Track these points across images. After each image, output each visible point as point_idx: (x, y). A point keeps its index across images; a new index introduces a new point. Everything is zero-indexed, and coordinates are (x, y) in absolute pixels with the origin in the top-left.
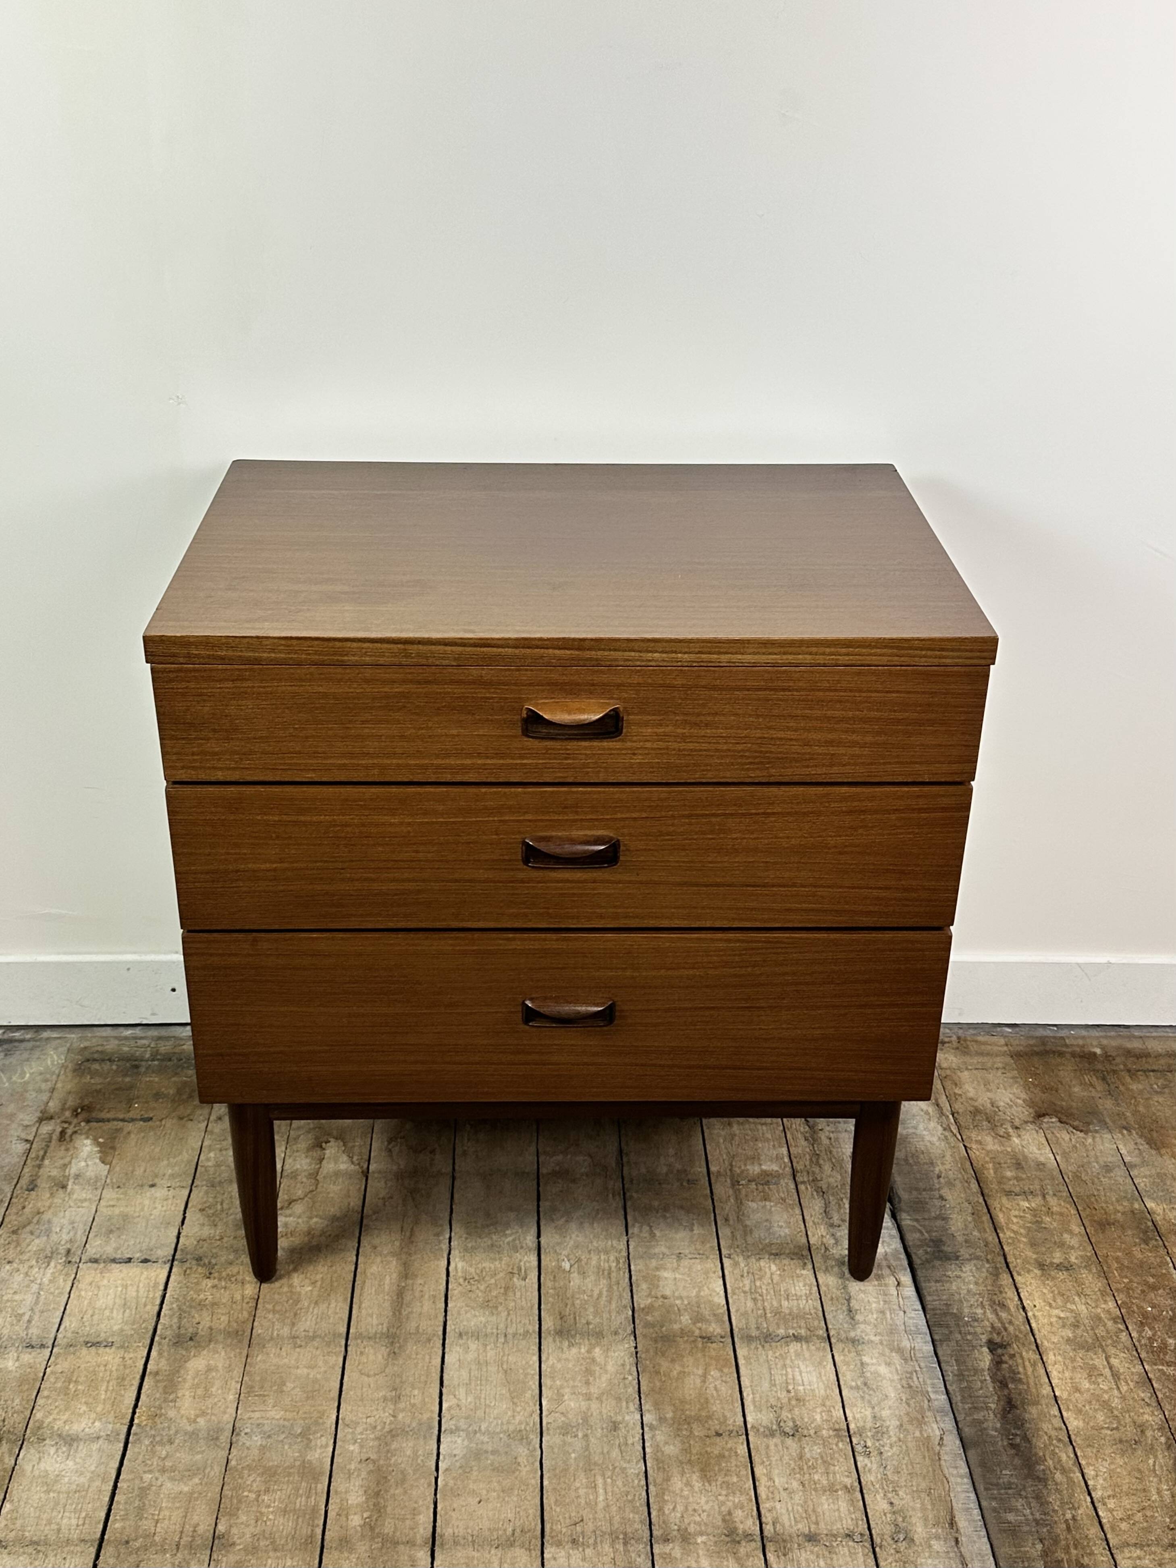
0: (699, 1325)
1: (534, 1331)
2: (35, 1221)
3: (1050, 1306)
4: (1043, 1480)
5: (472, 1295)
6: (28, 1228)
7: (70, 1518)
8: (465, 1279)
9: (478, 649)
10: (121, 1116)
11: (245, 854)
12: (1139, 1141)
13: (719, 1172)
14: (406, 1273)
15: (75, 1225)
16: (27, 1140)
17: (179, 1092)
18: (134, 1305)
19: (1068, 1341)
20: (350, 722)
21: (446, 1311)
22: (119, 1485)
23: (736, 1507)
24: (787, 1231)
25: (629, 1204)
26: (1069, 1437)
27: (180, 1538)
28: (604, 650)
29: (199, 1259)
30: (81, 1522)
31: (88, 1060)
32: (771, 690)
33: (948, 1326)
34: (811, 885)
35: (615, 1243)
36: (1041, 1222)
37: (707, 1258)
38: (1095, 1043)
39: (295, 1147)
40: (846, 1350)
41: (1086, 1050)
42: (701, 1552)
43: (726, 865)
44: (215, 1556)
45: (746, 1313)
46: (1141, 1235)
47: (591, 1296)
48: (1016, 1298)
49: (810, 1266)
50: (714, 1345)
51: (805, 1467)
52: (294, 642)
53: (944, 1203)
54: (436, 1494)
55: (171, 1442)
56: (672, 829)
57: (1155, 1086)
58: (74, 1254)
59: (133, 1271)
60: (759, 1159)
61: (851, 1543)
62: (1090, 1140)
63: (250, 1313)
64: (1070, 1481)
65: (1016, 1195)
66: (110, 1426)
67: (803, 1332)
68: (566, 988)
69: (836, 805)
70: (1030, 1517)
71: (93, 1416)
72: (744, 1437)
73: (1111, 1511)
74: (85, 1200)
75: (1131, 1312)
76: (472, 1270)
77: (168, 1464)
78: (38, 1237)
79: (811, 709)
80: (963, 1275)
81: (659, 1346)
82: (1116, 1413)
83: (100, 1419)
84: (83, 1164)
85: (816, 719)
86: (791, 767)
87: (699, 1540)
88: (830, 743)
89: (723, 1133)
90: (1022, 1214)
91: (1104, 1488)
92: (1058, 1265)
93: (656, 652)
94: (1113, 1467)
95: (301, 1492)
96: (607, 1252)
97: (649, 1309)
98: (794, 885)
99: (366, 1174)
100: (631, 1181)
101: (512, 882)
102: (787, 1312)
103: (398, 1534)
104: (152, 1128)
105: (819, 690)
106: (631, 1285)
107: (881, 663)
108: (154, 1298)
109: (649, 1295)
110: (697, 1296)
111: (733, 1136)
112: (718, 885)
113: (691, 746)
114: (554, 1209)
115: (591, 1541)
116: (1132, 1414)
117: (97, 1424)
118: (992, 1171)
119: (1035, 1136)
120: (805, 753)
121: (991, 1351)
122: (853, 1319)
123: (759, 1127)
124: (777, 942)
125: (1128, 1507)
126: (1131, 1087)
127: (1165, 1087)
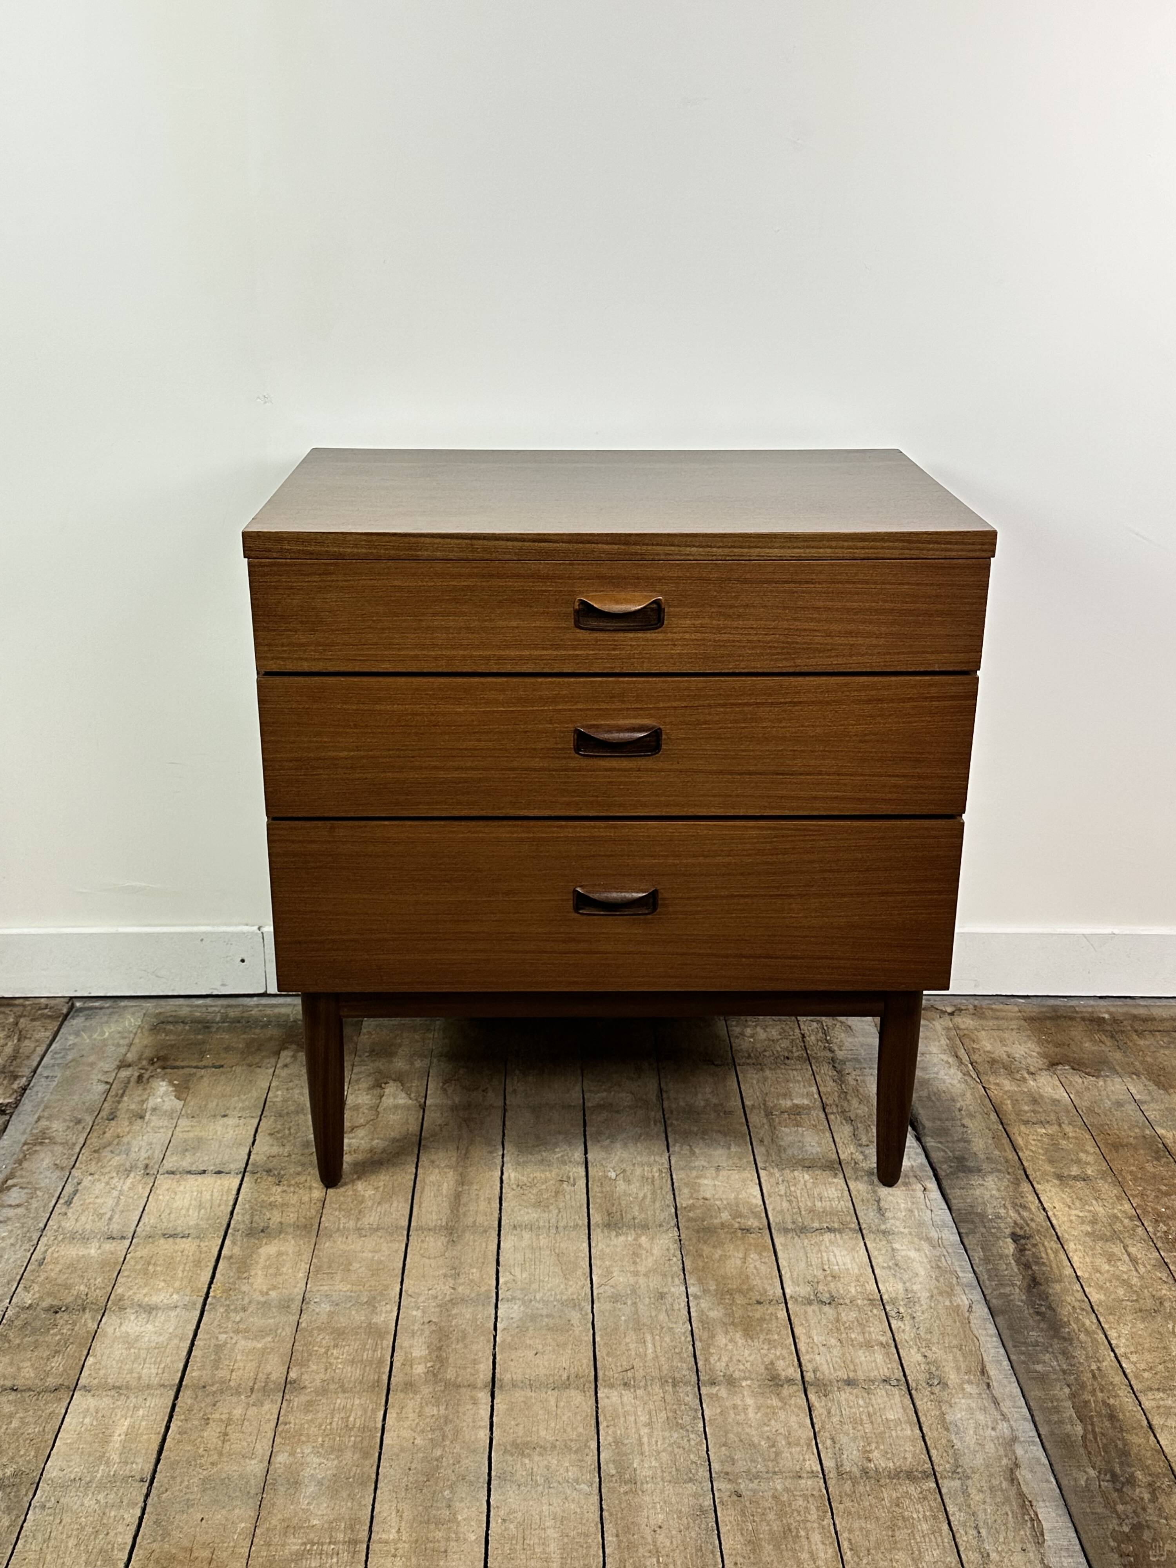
0: (739, 1220)
1: (583, 1224)
2: (115, 1142)
3: (1069, 1207)
4: (1068, 1340)
5: (525, 1198)
6: (109, 1149)
7: (150, 1368)
8: (518, 1186)
9: (536, 544)
10: (195, 1064)
11: (325, 742)
12: (1148, 1083)
13: (753, 1105)
14: (463, 1181)
15: (153, 1146)
16: (107, 1083)
17: (248, 1045)
18: (208, 1205)
19: (1088, 1234)
20: (423, 614)
21: (500, 1209)
22: (196, 1343)
23: (778, 1358)
24: (819, 1149)
25: (669, 1129)
26: (1092, 1307)
27: (254, 1383)
28: (647, 545)
29: (269, 1171)
30: (160, 1371)
31: (163, 1023)
32: (795, 582)
33: (973, 1222)
34: (834, 774)
35: (657, 1158)
36: (1059, 1144)
37: (744, 1170)
38: (1103, 1010)
39: (356, 1087)
40: (878, 1240)
41: (1095, 1015)
42: (745, 1393)
43: (758, 753)
44: (287, 1397)
45: (782, 1212)
46: (1153, 1154)
47: (636, 1198)
48: (1037, 1201)
49: (841, 1176)
50: (752, 1235)
51: (842, 1328)
52: (375, 538)
53: (965, 1129)
54: (494, 1349)
55: (244, 1310)
56: (708, 718)
57: (1161, 1042)
58: (152, 1168)
59: (208, 1180)
60: (790, 1095)
61: (888, 1387)
62: (1101, 1083)
63: (317, 1212)
64: (1094, 1341)
65: (1033, 1123)
66: (187, 1298)
67: (836, 1225)
68: (614, 875)
69: (856, 693)
70: (1057, 1368)
71: (171, 1290)
72: (784, 1304)
73: (1134, 1363)
74: (162, 1127)
75: (1146, 1213)
76: (525, 1179)
77: (242, 1326)
78: (119, 1155)
79: (832, 600)
80: (985, 1184)
81: (701, 1235)
82: (1135, 1288)
83: (178, 1293)
84: (159, 1100)
85: (837, 610)
86: (815, 657)
87: (744, 1384)
88: (850, 633)
89: (756, 1076)
90: (1039, 1138)
91: (1127, 1346)
92: (1075, 1177)
93: (694, 546)
94: (1134, 1330)
95: (367, 1347)
96: (650, 1165)
97: (692, 1208)
98: (820, 773)
99: (423, 1107)
100: (672, 1112)
101: (565, 770)
102: (821, 1210)
103: (459, 1379)
104: (223, 1073)
105: (838, 583)
106: (673, 1190)
107: (893, 556)
108: (227, 1201)
109: (691, 1197)
110: (736, 1198)
111: (766, 1079)
112: (750, 773)
113: (725, 637)
114: (600, 1133)
115: (642, 1384)
116: (1150, 1290)
117: (175, 1296)
118: (1010, 1106)
119: (1050, 1079)
120: (827, 644)
121: (1014, 1241)
122: (883, 1215)
123: (790, 1072)
124: (804, 830)
125: (1151, 1360)
126: (1138, 1043)
127: (1170, 1043)
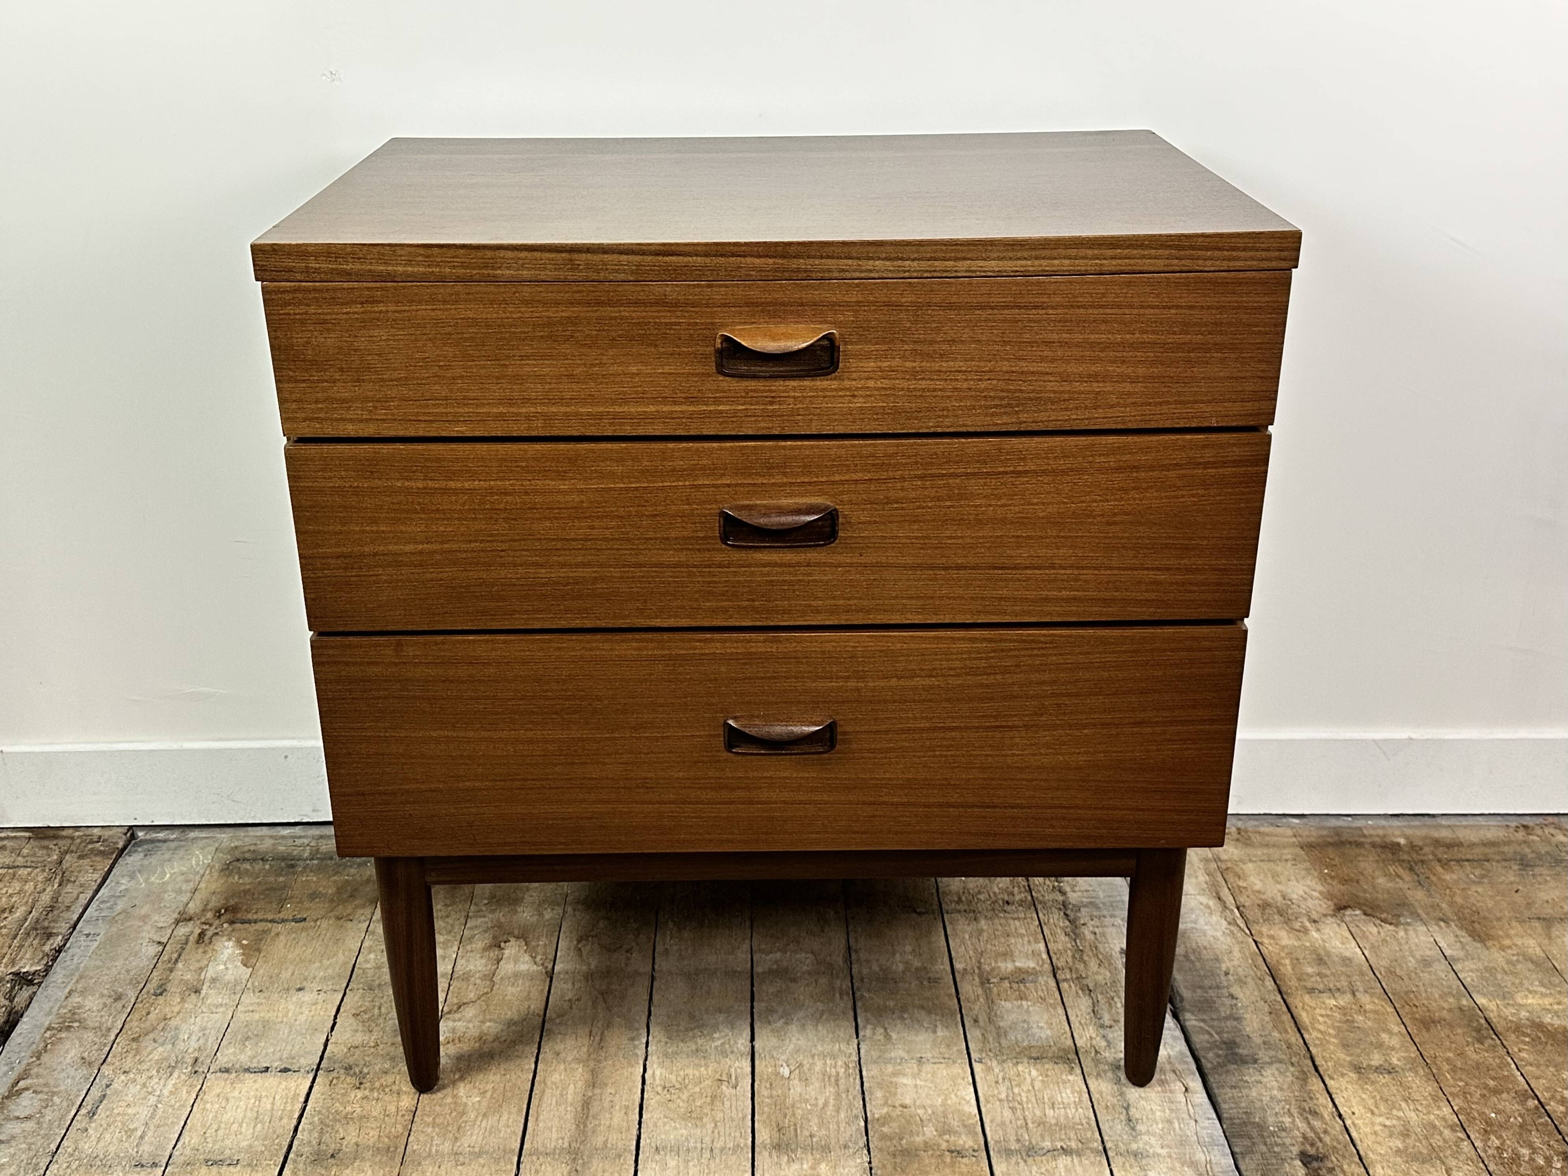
0: (947, 1137)
1: (746, 1145)
2: (160, 1027)
3: (1373, 1113)
5: (672, 1106)
6: (151, 1036)
8: (664, 1088)
9: (660, 258)
10: (270, 917)
11: (383, 532)
12: (1459, 933)
13: (965, 970)
14: (594, 1082)
15: (207, 1032)
16: (159, 943)
17: (339, 891)
18: (267, 1119)
19: (1398, 1152)
20: (508, 357)
21: (640, 1123)
24: (1049, 1032)
25: (859, 1004)
28: (814, 257)
29: (348, 1068)
31: (238, 860)
32: (1020, 308)
33: (1250, 1137)
34: (1071, 567)
35: (843, 1047)
36: (1353, 1022)
37: (954, 1062)
38: (1397, 833)
39: (469, 948)
40: (1127, 1165)
41: (1388, 840)
43: (969, 540)
45: (1003, 1123)
46: (1474, 1034)
47: (816, 1105)
48: (1331, 1104)
49: (1079, 1071)
50: (965, 1160)
52: (436, 251)
53: (1234, 1001)
56: (902, 494)
57: (1472, 876)
58: (202, 1063)
59: (271, 1081)
60: (1012, 955)
62: (1402, 933)
63: (405, 1127)
65: (1320, 992)
67: (1073, 1144)
68: (776, 703)
69: (1103, 459)
74: (221, 1005)
75: (1471, 1120)
76: (673, 1077)
78: (162, 1045)
79: (1069, 332)
80: (1264, 1080)
81: (898, 1160)
84: (222, 967)
85: (1078, 345)
86: (1046, 410)
88: (1094, 377)
89: (969, 929)
90: (1329, 1013)
92: (1377, 1068)
93: (879, 259)
96: (834, 1057)
97: (885, 1120)
98: (1052, 567)
99: (551, 975)
100: (862, 980)
101: (709, 566)
102: (1053, 1122)
104: (303, 929)
105: (1079, 307)
106: (863, 1093)
107: (1156, 269)
108: (292, 1111)
109: (886, 1104)
110: (944, 1104)
111: (980, 932)
112: (959, 568)
113: (924, 384)
114: (771, 1011)
118: (1289, 968)
119: (1337, 930)
120: (1063, 392)
121: (1304, 1164)
122: (1133, 1129)
123: (1011, 922)
124: (1033, 641)
126: (1443, 877)
127: (1483, 876)
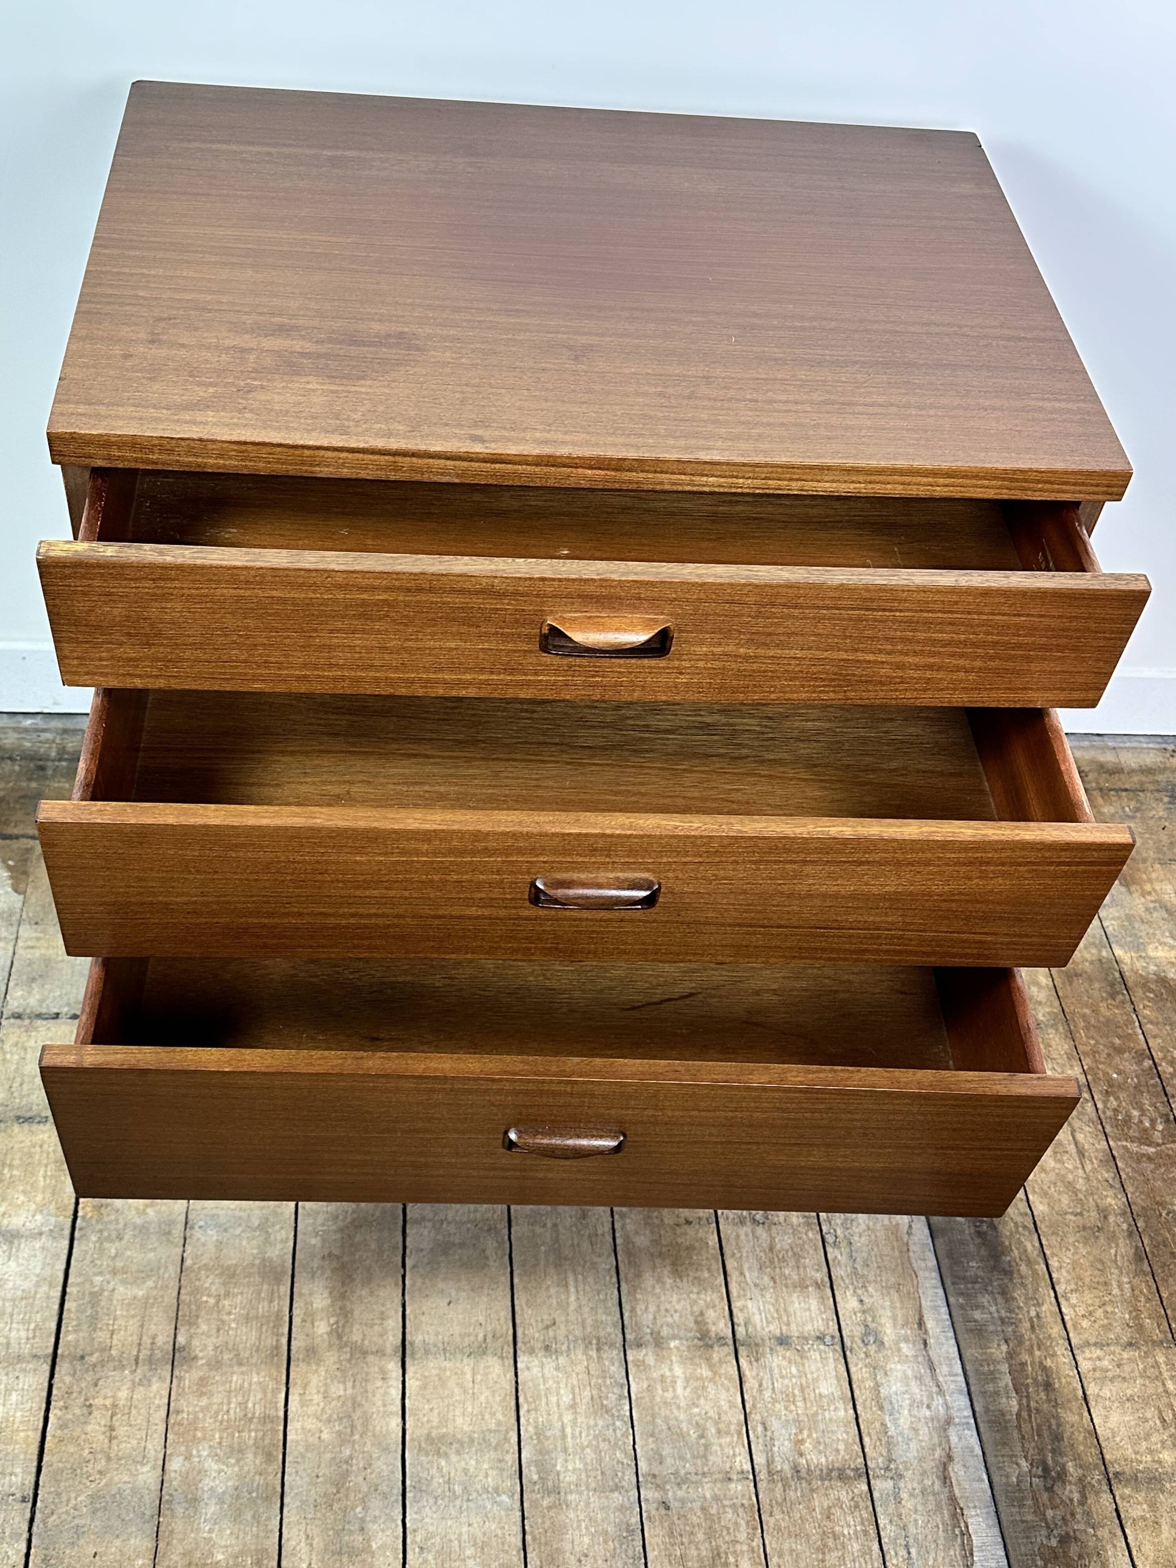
4: (1008, 1273)
7: (19, 1330)
10: (31, 834)
22: (68, 1290)
23: (708, 1307)
26: (1035, 1223)
27: (139, 1351)
30: (31, 1335)
42: (674, 1358)
44: (176, 1372)
46: (1108, 989)
51: (776, 1260)
54: (403, 1295)
55: (120, 1238)
57: (1127, 809)
59: (62, 1029)
61: (822, 1347)
64: (1035, 1272)
66: (53, 1220)
70: (996, 1315)
71: (33, 1207)
72: (714, 1225)
73: (1073, 1307)
75: (1097, 1079)
77: (119, 1264)
82: (1081, 1196)
83: (41, 1211)
87: (672, 1345)
91: (1068, 1282)
94: (1076, 1257)
95: (263, 1295)
103: (366, 1342)
115: (564, 1347)
116: (1096, 1197)
117: (38, 1217)
125: (1090, 1302)
127: (1137, 810)
